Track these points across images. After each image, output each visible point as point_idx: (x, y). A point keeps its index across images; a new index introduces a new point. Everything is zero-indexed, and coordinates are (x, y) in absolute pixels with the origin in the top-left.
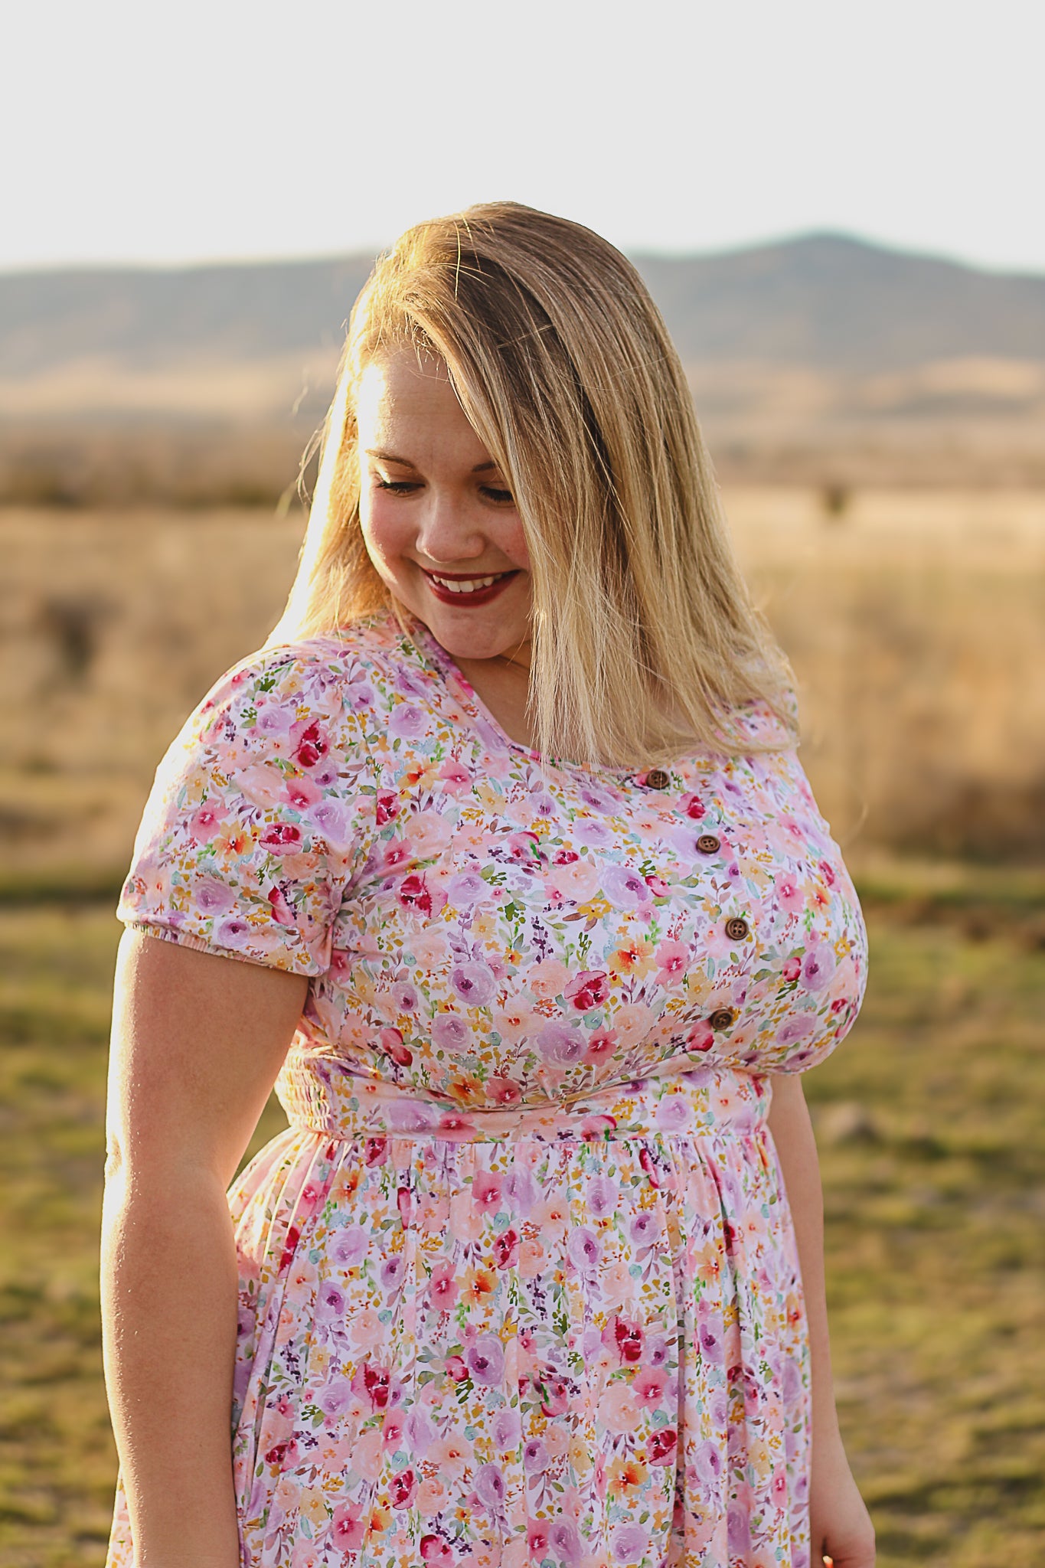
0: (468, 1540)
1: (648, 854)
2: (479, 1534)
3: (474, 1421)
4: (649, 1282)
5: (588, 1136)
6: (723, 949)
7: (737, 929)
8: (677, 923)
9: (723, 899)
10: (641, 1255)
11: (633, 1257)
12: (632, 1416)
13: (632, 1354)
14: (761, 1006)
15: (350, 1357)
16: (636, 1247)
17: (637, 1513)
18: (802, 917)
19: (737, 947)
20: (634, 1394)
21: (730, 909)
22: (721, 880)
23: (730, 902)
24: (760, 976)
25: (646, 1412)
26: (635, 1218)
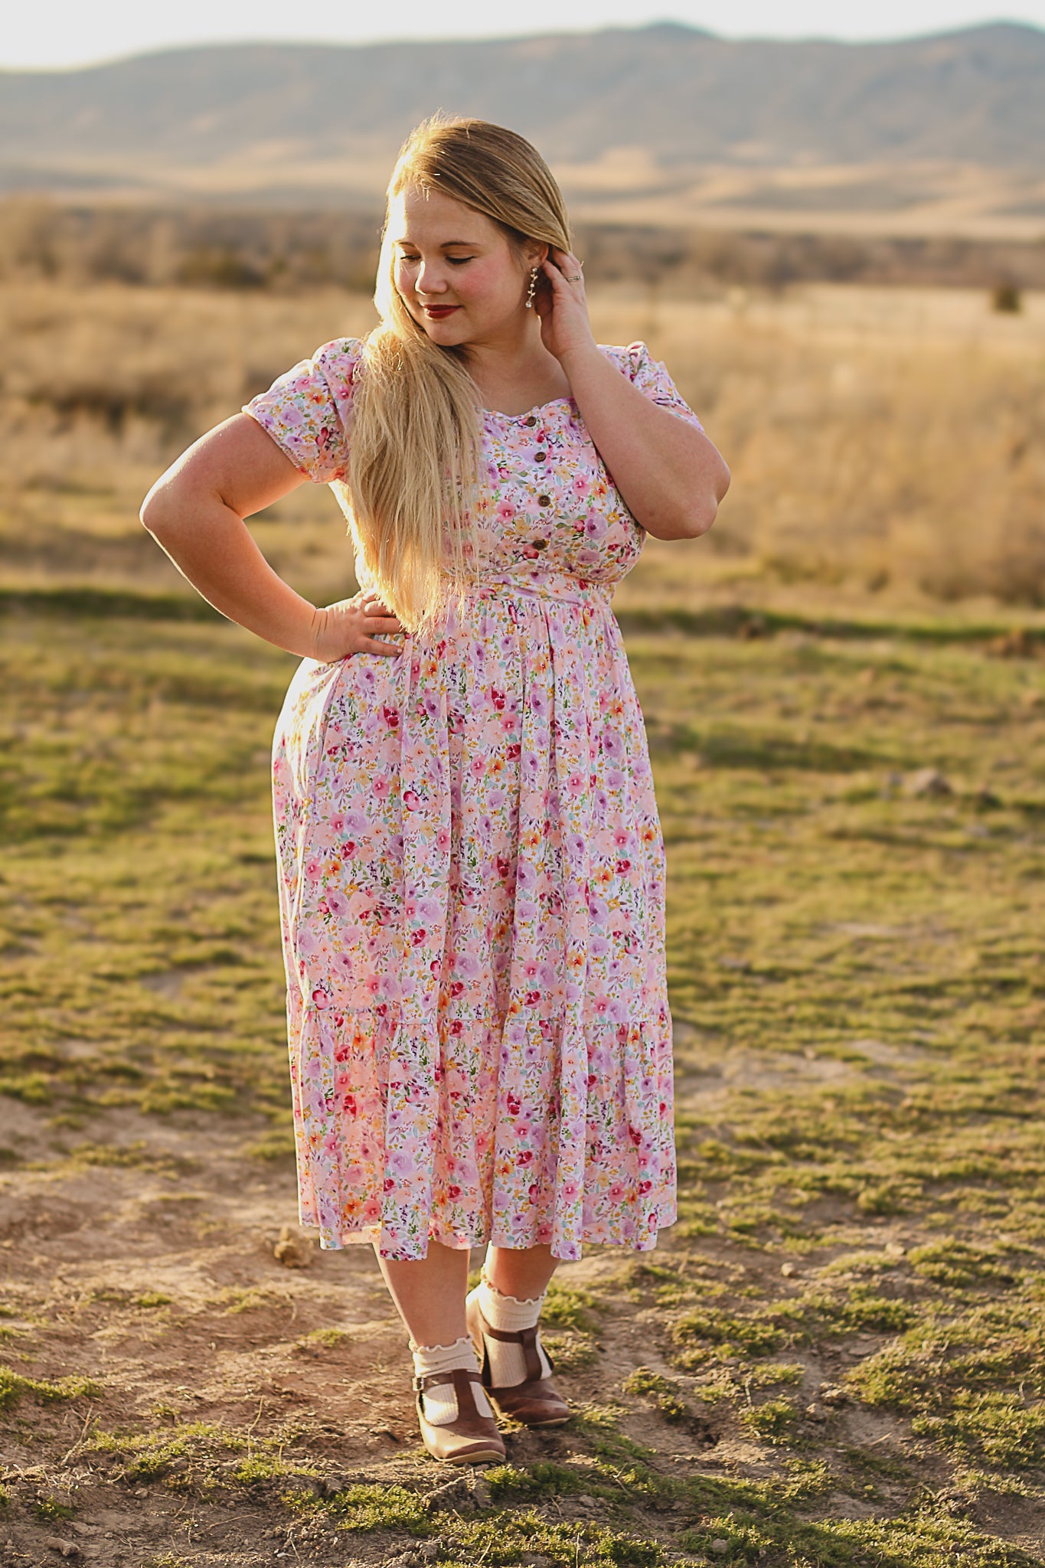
0: (427, 795)
1: (505, 458)
2: (433, 792)
3: (430, 736)
4: (509, 670)
5: (484, 597)
6: (535, 510)
7: (544, 501)
8: (510, 493)
9: (539, 485)
10: (506, 657)
11: (501, 658)
12: (499, 737)
13: (500, 706)
14: (564, 541)
15: (377, 704)
16: (503, 653)
17: (500, 785)
18: (586, 499)
19: (544, 510)
20: (501, 726)
21: (541, 490)
22: (541, 474)
23: (543, 487)
24: (561, 525)
25: (506, 735)
26: (503, 638)
